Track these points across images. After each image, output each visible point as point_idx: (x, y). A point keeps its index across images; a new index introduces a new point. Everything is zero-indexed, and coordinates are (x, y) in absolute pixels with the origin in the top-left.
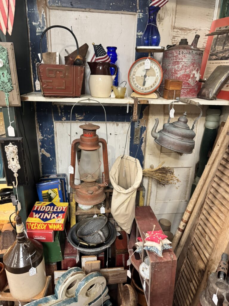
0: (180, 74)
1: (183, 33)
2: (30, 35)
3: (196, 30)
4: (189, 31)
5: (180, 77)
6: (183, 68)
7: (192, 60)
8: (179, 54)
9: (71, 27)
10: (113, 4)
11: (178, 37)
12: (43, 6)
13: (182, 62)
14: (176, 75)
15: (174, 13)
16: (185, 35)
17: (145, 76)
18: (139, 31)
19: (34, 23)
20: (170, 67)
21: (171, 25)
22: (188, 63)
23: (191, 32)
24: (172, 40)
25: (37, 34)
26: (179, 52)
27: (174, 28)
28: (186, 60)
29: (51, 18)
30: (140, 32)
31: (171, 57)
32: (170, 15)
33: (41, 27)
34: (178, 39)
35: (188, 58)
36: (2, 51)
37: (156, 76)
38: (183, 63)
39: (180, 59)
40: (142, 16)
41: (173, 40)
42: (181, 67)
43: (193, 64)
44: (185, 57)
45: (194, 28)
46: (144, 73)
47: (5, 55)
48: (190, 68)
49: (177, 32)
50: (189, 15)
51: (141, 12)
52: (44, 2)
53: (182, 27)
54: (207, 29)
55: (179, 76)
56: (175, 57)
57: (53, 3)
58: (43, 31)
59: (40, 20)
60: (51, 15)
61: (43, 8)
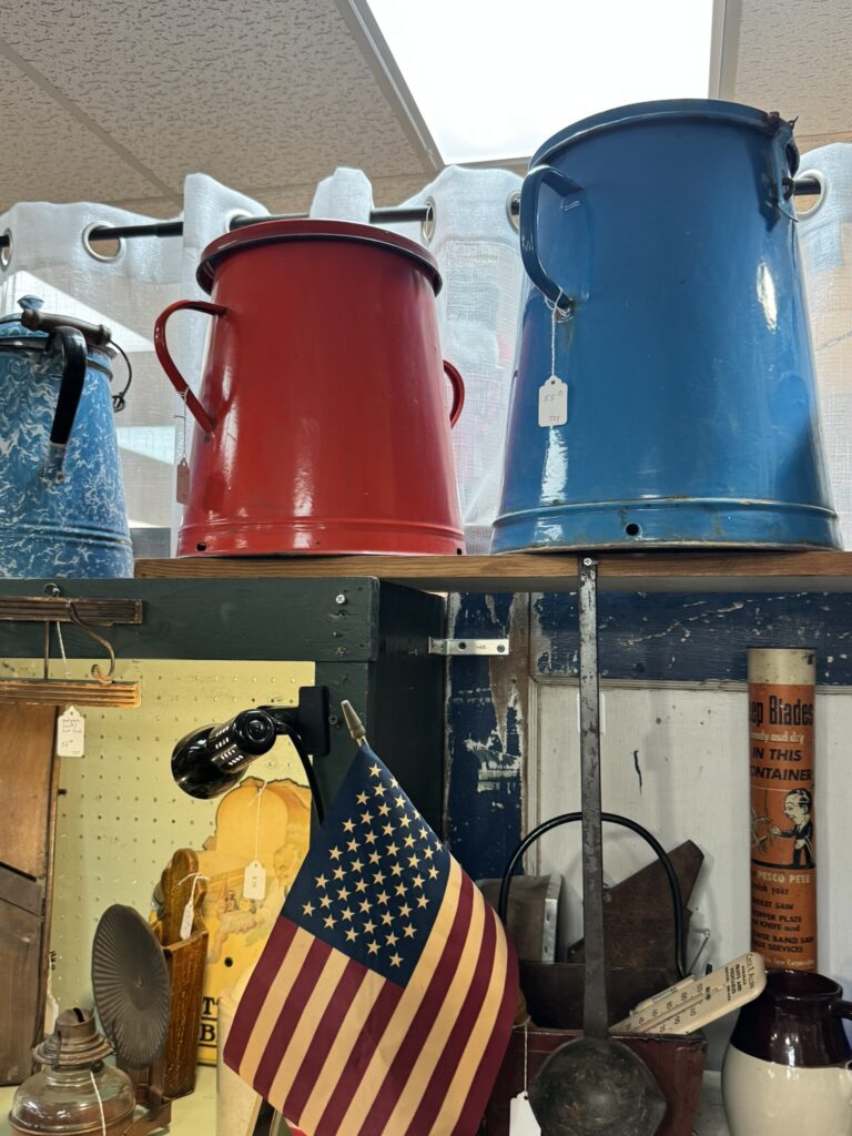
2: (450, 789)
9: (636, 752)
12: (514, 677)
19: (471, 745)
25: (481, 788)
29: (545, 717)
33: (500, 758)
52: (523, 663)
57: (556, 666)
58: (507, 774)
59: (500, 732)
60: (544, 707)
61: (514, 686)
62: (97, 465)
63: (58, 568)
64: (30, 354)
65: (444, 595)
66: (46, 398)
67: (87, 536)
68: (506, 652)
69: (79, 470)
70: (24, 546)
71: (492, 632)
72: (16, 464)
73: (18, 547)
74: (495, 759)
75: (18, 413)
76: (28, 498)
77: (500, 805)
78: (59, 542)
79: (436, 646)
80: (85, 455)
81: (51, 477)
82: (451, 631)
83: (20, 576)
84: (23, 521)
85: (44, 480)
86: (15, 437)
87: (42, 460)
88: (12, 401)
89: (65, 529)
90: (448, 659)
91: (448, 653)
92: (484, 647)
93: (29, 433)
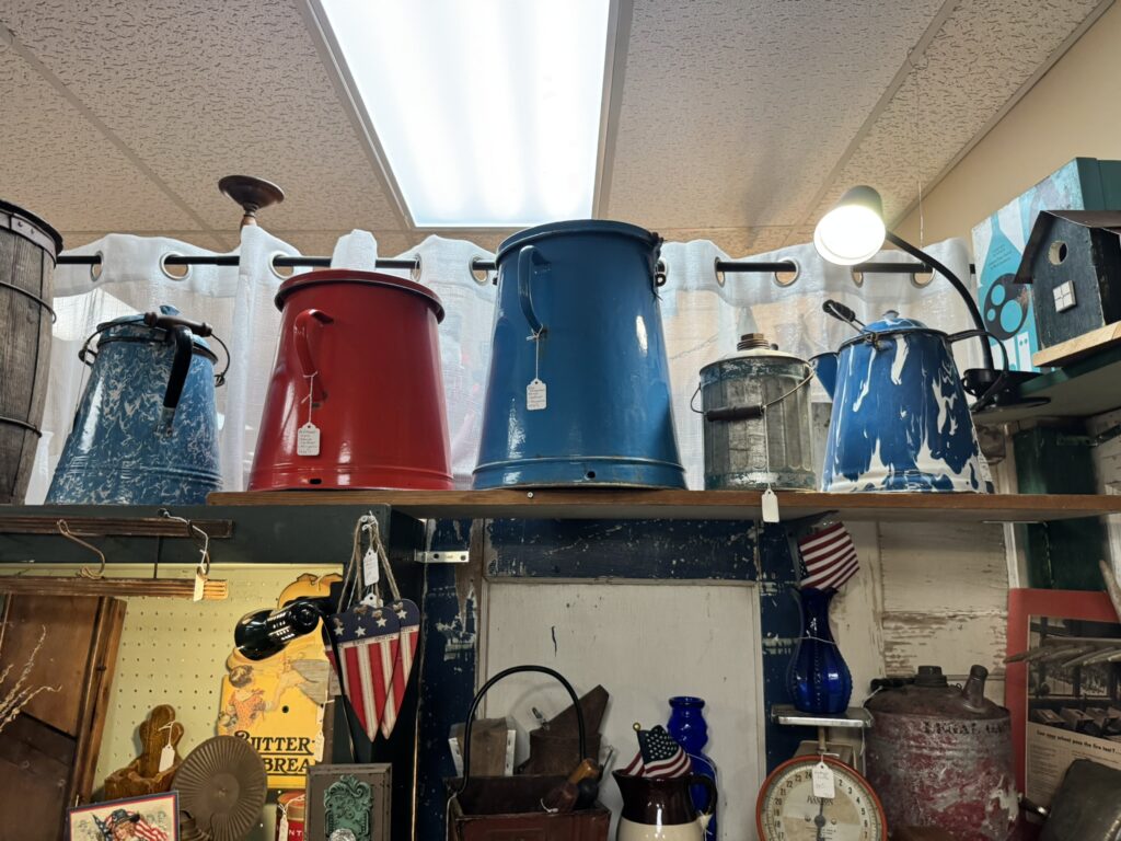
0: (945, 800)
1: (917, 631)
2: (424, 661)
3: (961, 620)
4: (937, 623)
5: (945, 811)
6: (953, 782)
7: (979, 751)
8: (928, 731)
9: (553, 628)
10: (678, 561)
11: (903, 643)
12: (472, 578)
13: (943, 761)
14: (930, 805)
15: (877, 576)
16: (924, 637)
17: (820, 822)
18: (769, 634)
19: (440, 627)
20: (901, 771)
21: (874, 612)
22: (965, 763)
23: (943, 626)
24: (885, 656)
25: (446, 658)
26: (927, 724)
27: (884, 619)
28: (956, 754)
29: (492, 606)
30: (772, 637)
31: (898, 738)
32: (865, 583)
33: (461, 635)
34: (903, 651)
35: (965, 747)
36: (355, 795)
37: (863, 824)
38: (949, 764)
39: (932, 749)
40: (775, 591)
41: (887, 654)
42: (942, 774)
43: (985, 765)
44: (950, 743)
45: (951, 614)
46: (814, 811)
47: (364, 808)
48: (976, 781)
49: (897, 628)
50: (927, 576)
51: (769, 580)
52: (478, 568)
53: (910, 613)
54: (997, 612)
55: (941, 810)
56: (915, 739)
57: (501, 570)
58: (465, 647)
59: (461, 617)
60: (492, 598)
61: (471, 584)
62: (199, 424)
63: (164, 498)
64: (152, 343)
65: (424, 520)
66: (163, 375)
67: (188, 475)
68: (467, 560)
69: (184, 427)
70: (140, 481)
71: (457, 547)
72: (136, 423)
73: (134, 483)
74: (457, 636)
75: (141, 385)
76: (145, 447)
77: (460, 670)
78: (165, 478)
79: (418, 557)
80: (189, 416)
81: (163, 432)
82: (429, 546)
83: (135, 503)
84: (138, 464)
85: (158, 434)
86: (138, 403)
87: (156, 420)
88: (137, 377)
89: (171, 470)
90: (426, 566)
91: (426, 561)
92: (451, 557)
93: (148, 400)
